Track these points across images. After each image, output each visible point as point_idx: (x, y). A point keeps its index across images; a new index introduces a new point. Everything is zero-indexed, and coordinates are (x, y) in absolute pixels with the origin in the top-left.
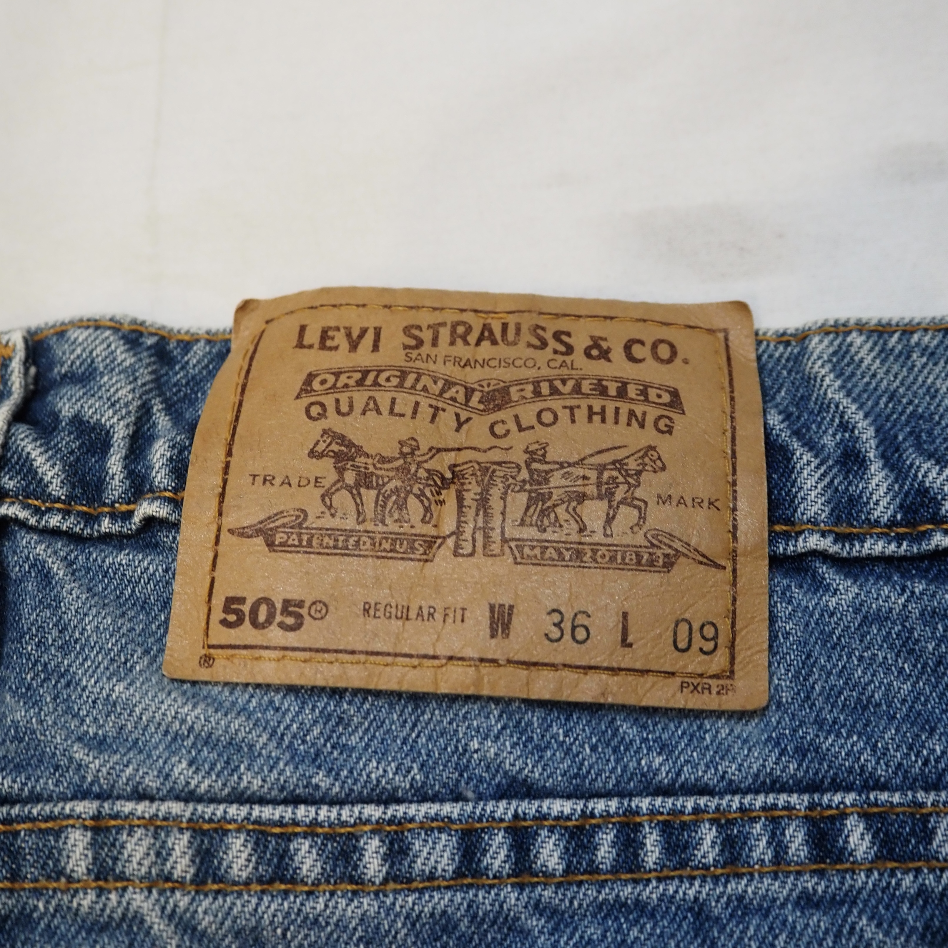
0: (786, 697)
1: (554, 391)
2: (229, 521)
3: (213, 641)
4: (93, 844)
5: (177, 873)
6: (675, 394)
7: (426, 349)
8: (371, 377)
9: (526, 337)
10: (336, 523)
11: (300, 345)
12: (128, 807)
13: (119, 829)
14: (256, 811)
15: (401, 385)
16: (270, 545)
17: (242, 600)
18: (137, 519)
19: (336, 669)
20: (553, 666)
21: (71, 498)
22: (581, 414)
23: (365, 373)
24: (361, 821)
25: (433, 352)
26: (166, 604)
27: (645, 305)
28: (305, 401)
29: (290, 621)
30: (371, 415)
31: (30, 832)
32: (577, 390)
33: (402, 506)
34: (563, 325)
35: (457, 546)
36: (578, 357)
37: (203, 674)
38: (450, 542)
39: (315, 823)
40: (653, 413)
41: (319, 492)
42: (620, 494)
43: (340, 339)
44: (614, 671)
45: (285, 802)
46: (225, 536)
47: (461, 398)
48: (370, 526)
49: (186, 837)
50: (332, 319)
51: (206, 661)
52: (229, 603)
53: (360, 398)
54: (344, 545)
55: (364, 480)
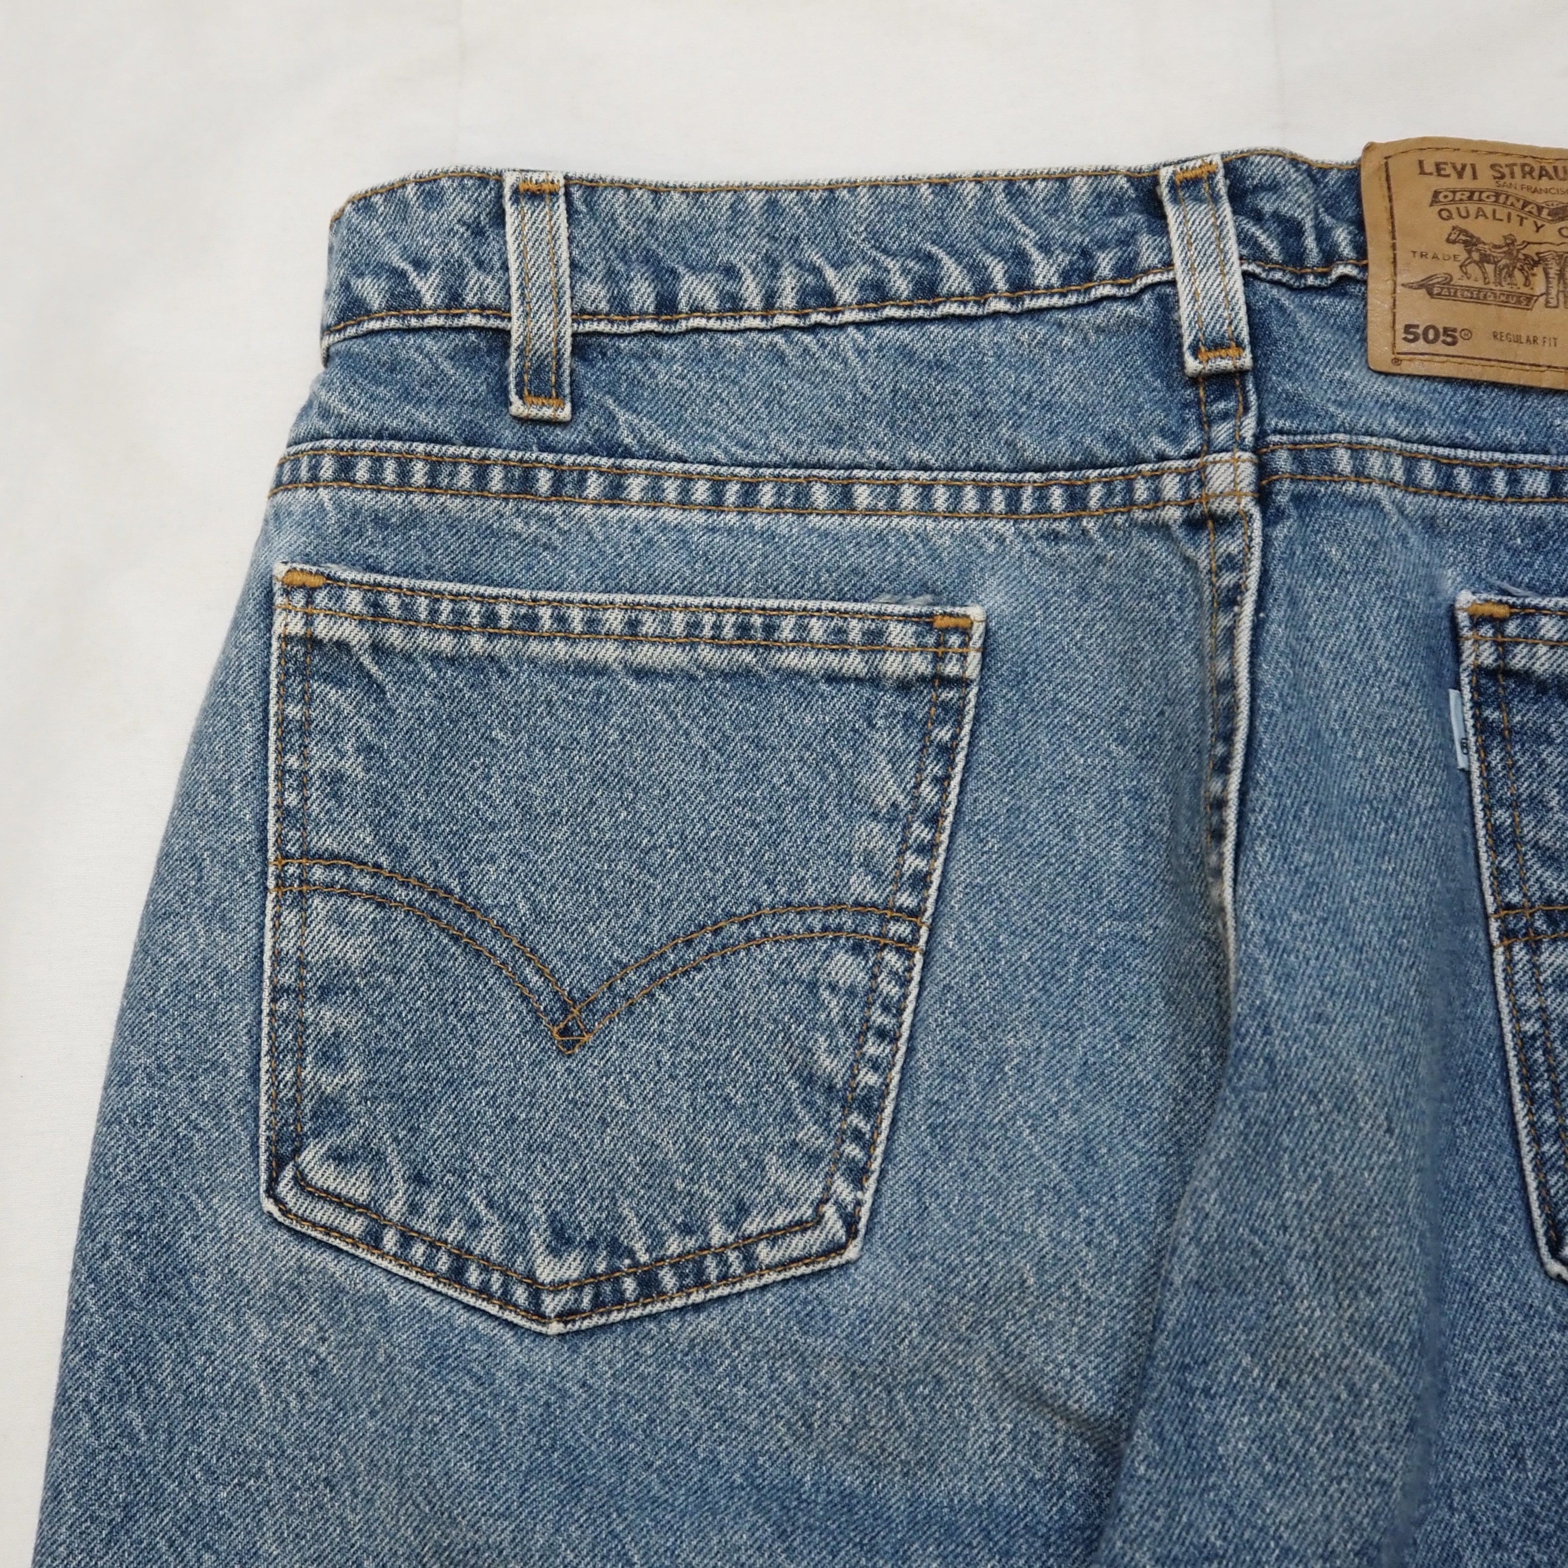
2: (1400, 280)
3: (1397, 350)
4: (1351, 457)
5: (1396, 479)
7: (1508, 180)
8: (1476, 195)
11: (1422, 172)
12: (1367, 439)
13: (1364, 451)
14: (1435, 449)
15: (1496, 201)
16: (1430, 294)
17: (1417, 326)
18: (1334, 276)
19: (1480, 368)
21: (1284, 262)
23: (1472, 193)
24: (1492, 461)
25: (1513, 181)
28: (1437, 208)
29: (1449, 340)
30: (1481, 219)
31: (1310, 450)
33: (1511, 275)
35: (1547, 302)
37: (1395, 369)
38: (1542, 300)
39: (1467, 459)
41: (1458, 264)
43: (1449, 170)
45: (1448, 446)
46: (1399, 289)
47: (1535, 211)
48: (1492, 286)
49: (1400, 459)
50: (1439, 157)
51: (1396, 361)
52: (1408, 328)
53: (1473, 208)
54: (1478, 297)
55: (1485, 259)
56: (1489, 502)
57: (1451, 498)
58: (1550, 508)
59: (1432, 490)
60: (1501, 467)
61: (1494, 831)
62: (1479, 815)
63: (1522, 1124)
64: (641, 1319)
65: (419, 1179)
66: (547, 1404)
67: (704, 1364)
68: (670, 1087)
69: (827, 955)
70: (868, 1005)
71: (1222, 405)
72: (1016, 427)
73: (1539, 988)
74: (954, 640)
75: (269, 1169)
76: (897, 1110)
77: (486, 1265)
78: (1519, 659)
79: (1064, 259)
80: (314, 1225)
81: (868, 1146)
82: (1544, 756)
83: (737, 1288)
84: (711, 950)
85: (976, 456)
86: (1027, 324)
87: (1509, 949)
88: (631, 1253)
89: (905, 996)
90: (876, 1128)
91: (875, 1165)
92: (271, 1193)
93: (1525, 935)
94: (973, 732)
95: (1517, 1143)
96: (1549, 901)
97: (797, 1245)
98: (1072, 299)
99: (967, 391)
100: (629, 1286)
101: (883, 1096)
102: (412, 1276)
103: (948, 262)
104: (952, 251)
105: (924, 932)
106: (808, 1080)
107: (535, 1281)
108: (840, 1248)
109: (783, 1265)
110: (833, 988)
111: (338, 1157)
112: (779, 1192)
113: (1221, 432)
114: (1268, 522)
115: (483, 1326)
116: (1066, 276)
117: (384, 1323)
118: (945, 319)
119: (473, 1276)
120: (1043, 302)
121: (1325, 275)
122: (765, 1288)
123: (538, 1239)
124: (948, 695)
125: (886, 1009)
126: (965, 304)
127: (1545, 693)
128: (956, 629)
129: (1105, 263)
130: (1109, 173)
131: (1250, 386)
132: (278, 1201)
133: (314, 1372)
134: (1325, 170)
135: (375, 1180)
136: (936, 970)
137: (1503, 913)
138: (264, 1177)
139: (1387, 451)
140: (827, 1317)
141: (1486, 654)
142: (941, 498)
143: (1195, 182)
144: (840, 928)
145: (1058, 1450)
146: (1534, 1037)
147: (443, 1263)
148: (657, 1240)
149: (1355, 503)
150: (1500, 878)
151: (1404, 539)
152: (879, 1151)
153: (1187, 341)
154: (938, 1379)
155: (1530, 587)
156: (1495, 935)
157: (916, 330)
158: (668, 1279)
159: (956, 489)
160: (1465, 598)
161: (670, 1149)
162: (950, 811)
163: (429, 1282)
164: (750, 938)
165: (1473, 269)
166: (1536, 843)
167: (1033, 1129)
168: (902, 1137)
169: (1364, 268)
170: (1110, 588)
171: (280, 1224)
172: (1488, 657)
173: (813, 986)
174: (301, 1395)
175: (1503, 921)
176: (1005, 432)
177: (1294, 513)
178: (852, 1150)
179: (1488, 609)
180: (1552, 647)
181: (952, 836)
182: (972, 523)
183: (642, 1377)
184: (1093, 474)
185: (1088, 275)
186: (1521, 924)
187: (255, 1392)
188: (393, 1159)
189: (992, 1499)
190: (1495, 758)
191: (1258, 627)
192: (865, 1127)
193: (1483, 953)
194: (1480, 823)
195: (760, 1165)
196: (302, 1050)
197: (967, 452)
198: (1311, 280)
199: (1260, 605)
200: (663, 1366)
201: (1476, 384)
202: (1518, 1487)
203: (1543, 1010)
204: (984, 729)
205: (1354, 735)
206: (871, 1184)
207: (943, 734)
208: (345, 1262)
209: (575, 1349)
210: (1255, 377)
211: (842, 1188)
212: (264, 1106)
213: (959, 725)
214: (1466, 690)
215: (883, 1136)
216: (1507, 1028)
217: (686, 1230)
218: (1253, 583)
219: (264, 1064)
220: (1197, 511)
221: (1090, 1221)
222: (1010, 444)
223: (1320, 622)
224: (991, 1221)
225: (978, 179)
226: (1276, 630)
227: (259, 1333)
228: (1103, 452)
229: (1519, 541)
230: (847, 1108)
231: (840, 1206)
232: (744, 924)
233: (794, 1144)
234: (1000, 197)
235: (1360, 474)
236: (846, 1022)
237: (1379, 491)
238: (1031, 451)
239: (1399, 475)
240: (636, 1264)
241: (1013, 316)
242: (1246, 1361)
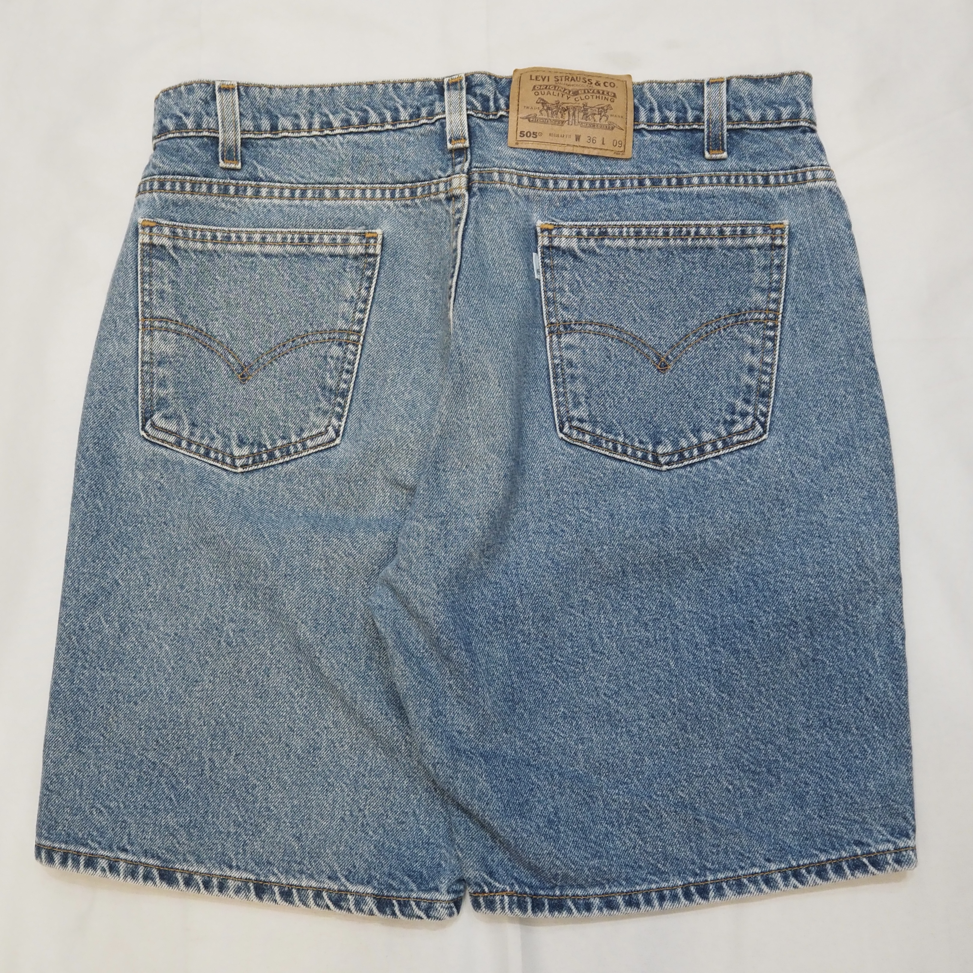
0: (635, 156)
1: (588, 92)
2: (520, 116)
3: (517, 140)
4: (499, 175)
5: (514, 183)
6: (614, 94)
7: (560, 81)
9: (582, 80)
10: (543, 117)
11: (531, 79)
12: (505, 169)
13: (504, 173)
14: (529, 173)
15: (555, 89)
16: (529, 121)
17: (524, 132)
18: (498, 115)
19: (545, 146)
20: (588, 148)
21: (483, 110)
22: (594, 97)
23: (547, 86)
24: (549, 177)
26: (507, 133)
27: (608, 75)
28: (534, 91)
29: (534, 136)
30: (549, 95)
31: (485, 173)
32: (593, 92)
33: (557, 114)
34: (590, 78)
35: (569, 123)
36: (593, 85)
37: (516, 146)
38: (567, 122)
39: (540, 176)
40: (610, 98)
41: (539, 110)
42: (603, 114)
43: (540, 78)
44: (601, 149)
45: (534, 172)
46: (519, 119)
47: (568, 92)
48: (550, 118)
49: (516, 176)
50: (538, 74)
51: (517, 144)
52: (521, 132)
53: (546, 91)
54: (545, 122)
55: (549, 108)
56: (548, 190)
57: (534, 189)
58: (568, 192)
59: (527, 186)
60: (552, 179)
61: (548, 299)
62: (543, 294)
63: (553, 392)
64: (269, 467)
65: (193, 425)
66: (238, 494)
67: (290, 480)
68: (278, 392)
69: (330, 347)
70: (343, 362)
71: (459, 159)
72: (394, 169)
73: (560, 349)
74: (372, 241)
75: (142, 422)
76: (352, 396)
77: (217, 451)
78: (556, 243)
79: (410, 111)
80: (158, 439)
81: (343, 408)
82: (564, 274)
83: (300, 455)
84: (291, 347)
85: (381, 179)
86: (398, 133)
87: (551, 337)
88: (265, 446)
89: (355, 359)
90: (346, 402)
91: (345, 414)
92: (143, 429)
93: (556, 332)
94: (379, 272)
95: (551, 398)
96: (565, 321)
97: (320, 440)
98: (413, 124)
99: (377, 156)
100: (265, 456)
101: (348, 392)
102: (191, 455)
103: (371, 112)
104: (373, 108)
105: (362, 338)
106: (324, 388)
107: (233, 456)
108: (334, 440)
109: (315, 447)
110: (332, 357)
111: (166, 417)
112: (314, 424)
113: (458, 168)
114: (470, 197)
115: (216, 470)
116: (411, 117)
117: (183, 470)
118: (371, 132)
119: (212, 455)
120: (403, 126)
121: (496, 115)
122: (309, 455)
123: (234, 443)
124: (371, 260)
125: (349, 363)
126: (377, 126)
127: (564, 253)
128: (373, 237)
129: (424, 112)
130: (428, 80)
131: (469, 153)
132: (146, 432)
133: (160, 488)
134: (501, 79)
135: (178, 425)
136: (366, 350)
137: (550, 326)
138: (141, 424)
139: (511, 174)
140: (329, 462)
142: (368, 194)
143: (456, 83)
144: (334, 338)
145: (404, 500)
146: (558, 365)
147: (202, 451)
148: (274, 441)
149: (500, 191)
150: (549, 314)
151: (517, 203)
152: (347, 409)
153: (448, 138)
154: (365, 480)
155: (562, 219)
156: (547, 333)
157: (360, 136)
158: (277, 454)
159: (374, 190)
160: (539, 223)
161: (278, 412)
162: (371, 298)
163: (197, 457)
164: (304, 343)
165: (544, 112)
166: (561, 303)
167: (396, 398)
168: (354, 405)
169: (508, 112)
170: (425, 223)
171: (147, 440)
172: (546, 242)
173: (325, 357)
174: (155, 496)
175: (550, 328)
176: (390, 170)
177: (479, 194)
178: (338, 409)
179: (546, 227)
180: (567, 238)
181: (371, 306)
182: (379, 202)
183: (269, 485)
184: (419, 184)
185: (419, 116)
186: (556, 329)
187: (140, 495)
188: (184, 418)
189: (383, 517)
190: (548, 275)
191: (465, 231)
192: (342, 402)
193: (542, 338)
194: (543, 296)
195: (308, 416)
196: (153, 382)
197: (377, 177)
198: (491, 117)
199: (466, 224)
200: (276, 482)
201: (544, 151)
202: (547, 503)
203: (561, 356)
204: (382, 271)
205: (496, 265)
206: (344, 420)
207: (369, 273)
208: (169, 451)
209: (247, 478)
210: (471, 150)
211: (334, 421)
212: (140, 401)
213: (374, 270)
214: (539, 253)
215: (348, 404)
216: (550, 362)
217: (284, 438)
218: (464, 217)
219: (140, 387)
220: (449, 194)
221: (412, 425)
222: (392, 174)
223: (486, 229)
224: (381, 427)
225: (383, 83)
226: (470, 231)
227: (141, 477)
228: (422, 177)
229: (558, 204)
230: (336, 396)
231: (334, 427)
232: (302, 338)
233: (319, 408)
234: (391, 89)
235: (501, 181)
236: (336, 368)
237: (508, 187)
238: (399, 177)
239: (515, 181)
240: (267, 450)
241: (394, 130)
242: (456, 460)
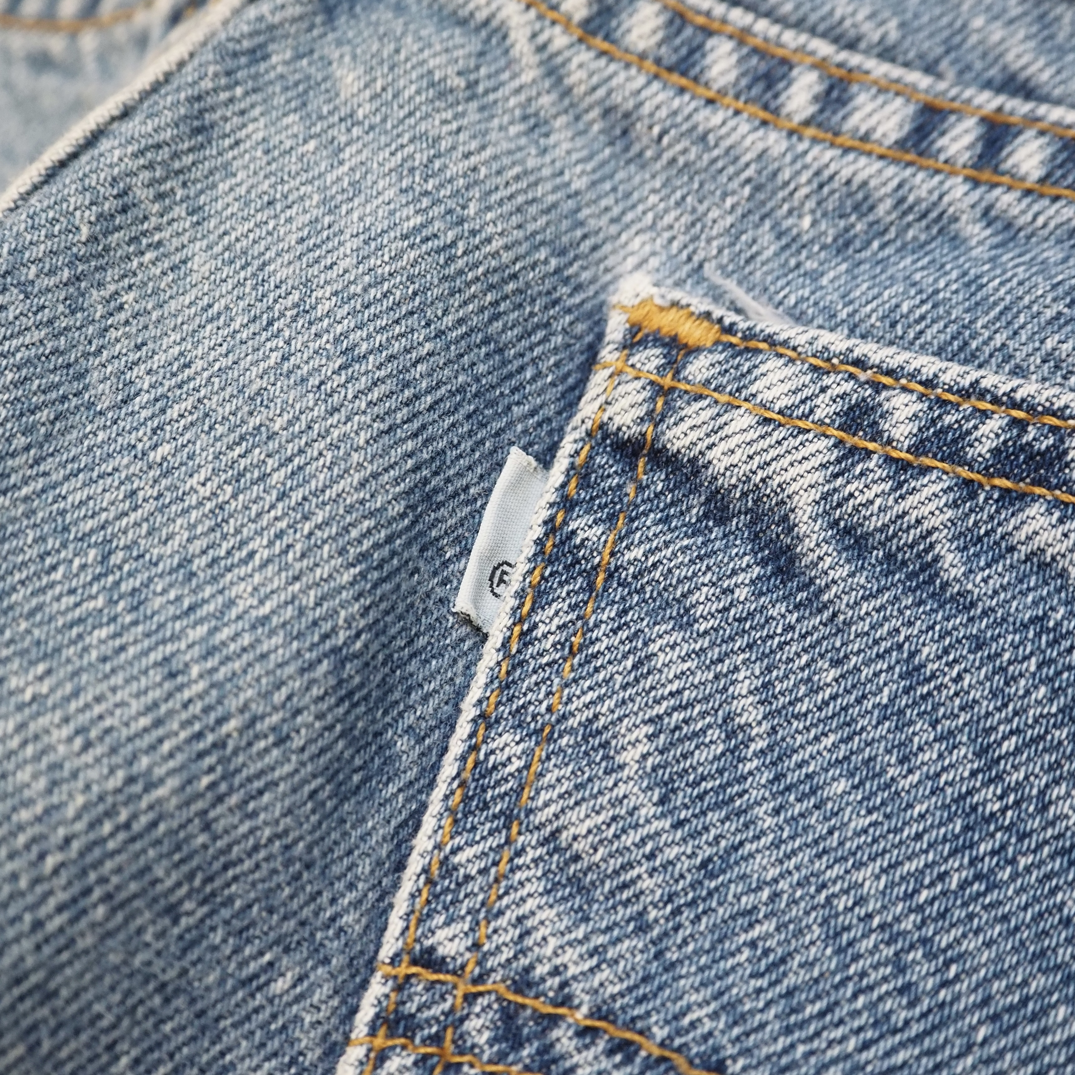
56: (764, 123)
57: (682, 90)
58: (891, 170)
59: (642, 56)
60: (814, 66)
61: (476, 775)
62: (462, 729)
78: (685, 430)
82: (653, 648)
93: (437, 1039)
96: (522, 981)
127: (722, 521)
137: (404, 969)
141: (624, 403)
149: (453, 17)
150: (441, 885)
156: (363, 1014)
160: (636, 289)
166: (555, 834)
172: (626, 410)
175: (399, 988)
179: (673, 321)
180: (767, 421)
186: (436, 1011)
190: (550, 620)
194: (454, 749)
205: (173, 413)
214: (559, 466)
223: (242, 190)
229: (806, 222)
237: (511, 10)
239: (575, 4)
